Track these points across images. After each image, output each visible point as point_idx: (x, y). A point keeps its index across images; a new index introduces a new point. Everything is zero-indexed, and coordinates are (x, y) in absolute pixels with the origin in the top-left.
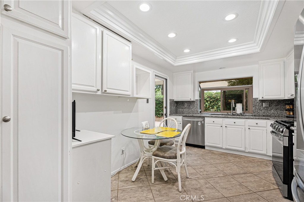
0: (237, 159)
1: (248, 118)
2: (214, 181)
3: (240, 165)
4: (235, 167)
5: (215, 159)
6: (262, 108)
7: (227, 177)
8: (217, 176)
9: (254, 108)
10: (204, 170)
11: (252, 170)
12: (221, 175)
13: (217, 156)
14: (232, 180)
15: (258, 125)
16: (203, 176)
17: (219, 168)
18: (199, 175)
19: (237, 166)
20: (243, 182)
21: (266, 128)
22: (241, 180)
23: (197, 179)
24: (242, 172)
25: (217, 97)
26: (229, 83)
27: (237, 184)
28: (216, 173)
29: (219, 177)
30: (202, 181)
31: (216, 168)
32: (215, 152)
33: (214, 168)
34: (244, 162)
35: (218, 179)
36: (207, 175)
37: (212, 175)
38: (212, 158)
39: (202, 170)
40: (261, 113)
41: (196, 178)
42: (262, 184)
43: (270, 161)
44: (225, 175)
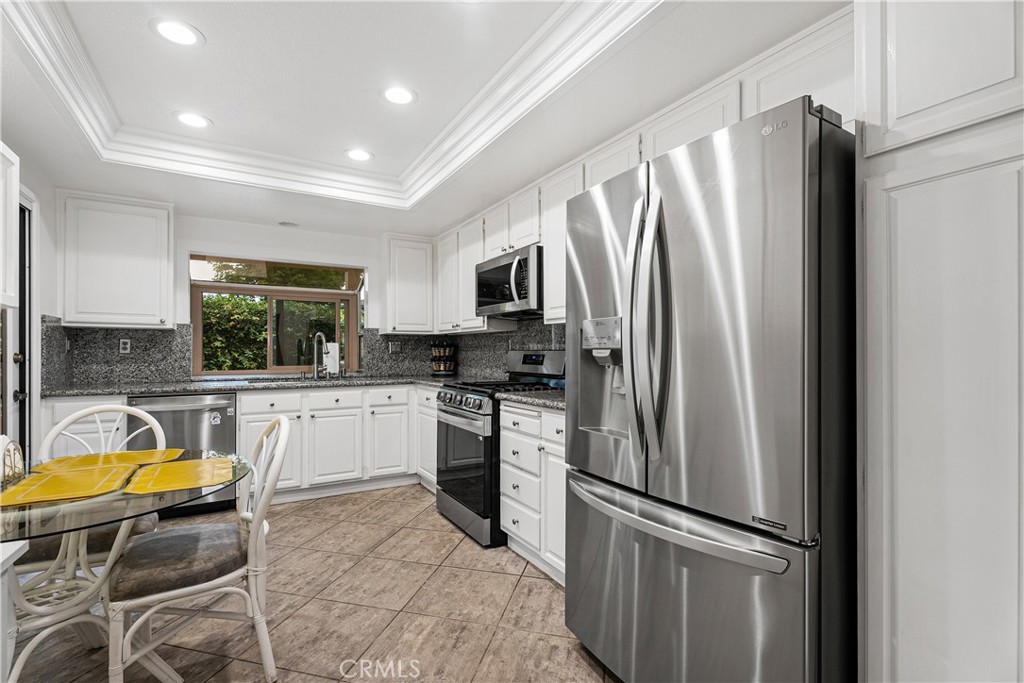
0: (350, 507)
1: (369, 385)
2: (343, 589)
3: (367, 519)
4: (362, 528)
5: (293, 528)
6: (386, 357)
7: (362, 562)
8: (339, 573)
9: (370, 356)
10: (292, 575)
11: (399, 520)
12: (348, 565)
13: (293, 519)
14: (379, 562)
15: (394, 400)
16: (301, 592)
17: (326, 548)
18: (288, 596)
19: (363, 524)
20: (404, 556)
21: (405, 407)
22: (397, 554)
23: (289, 611)
24: (384, 534)
25: (209, 318)
26: (219, 269)
27: (396, 566)
28: (330, 565)
29: (345, 572)
30: (311, 609)
31: (319, 554)
32: (279, 508)
33: (316, 555)
34: (371, 508)
35: (347, 579)
36: (308, 583)
37: (325, 576)
38: (282, 529)
39: (282, 578)
40: (385, 368)
41: (285, 610)
42: (437, 540)
43: (414, 485)
44: (358, 560)
